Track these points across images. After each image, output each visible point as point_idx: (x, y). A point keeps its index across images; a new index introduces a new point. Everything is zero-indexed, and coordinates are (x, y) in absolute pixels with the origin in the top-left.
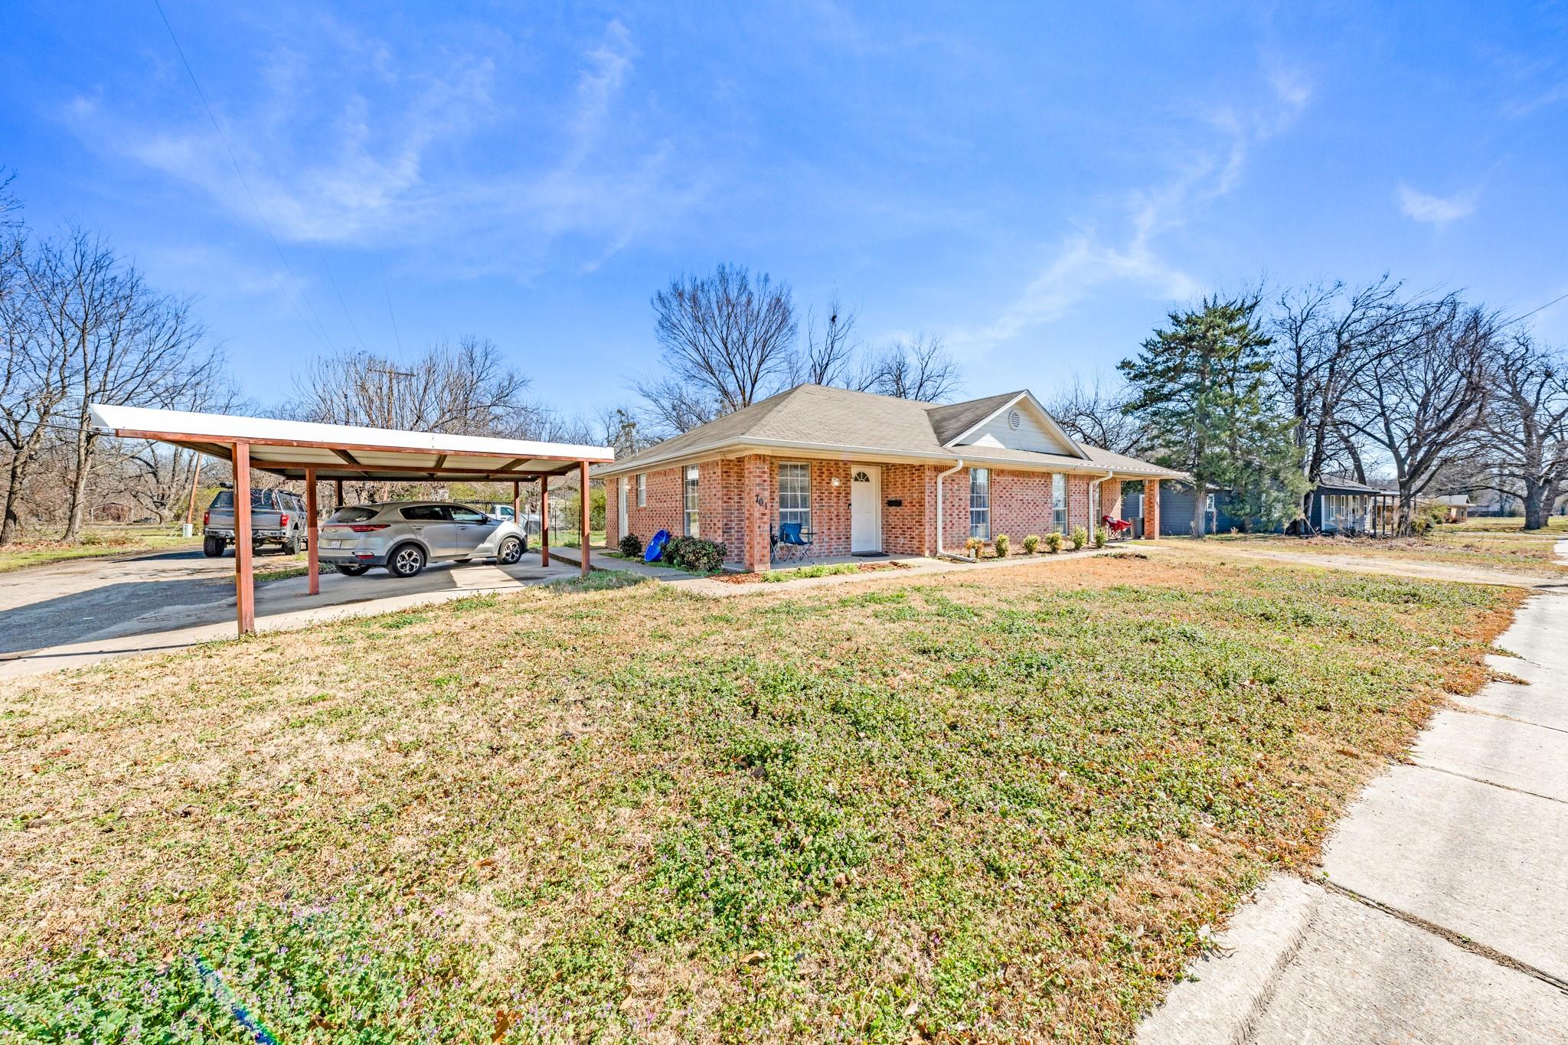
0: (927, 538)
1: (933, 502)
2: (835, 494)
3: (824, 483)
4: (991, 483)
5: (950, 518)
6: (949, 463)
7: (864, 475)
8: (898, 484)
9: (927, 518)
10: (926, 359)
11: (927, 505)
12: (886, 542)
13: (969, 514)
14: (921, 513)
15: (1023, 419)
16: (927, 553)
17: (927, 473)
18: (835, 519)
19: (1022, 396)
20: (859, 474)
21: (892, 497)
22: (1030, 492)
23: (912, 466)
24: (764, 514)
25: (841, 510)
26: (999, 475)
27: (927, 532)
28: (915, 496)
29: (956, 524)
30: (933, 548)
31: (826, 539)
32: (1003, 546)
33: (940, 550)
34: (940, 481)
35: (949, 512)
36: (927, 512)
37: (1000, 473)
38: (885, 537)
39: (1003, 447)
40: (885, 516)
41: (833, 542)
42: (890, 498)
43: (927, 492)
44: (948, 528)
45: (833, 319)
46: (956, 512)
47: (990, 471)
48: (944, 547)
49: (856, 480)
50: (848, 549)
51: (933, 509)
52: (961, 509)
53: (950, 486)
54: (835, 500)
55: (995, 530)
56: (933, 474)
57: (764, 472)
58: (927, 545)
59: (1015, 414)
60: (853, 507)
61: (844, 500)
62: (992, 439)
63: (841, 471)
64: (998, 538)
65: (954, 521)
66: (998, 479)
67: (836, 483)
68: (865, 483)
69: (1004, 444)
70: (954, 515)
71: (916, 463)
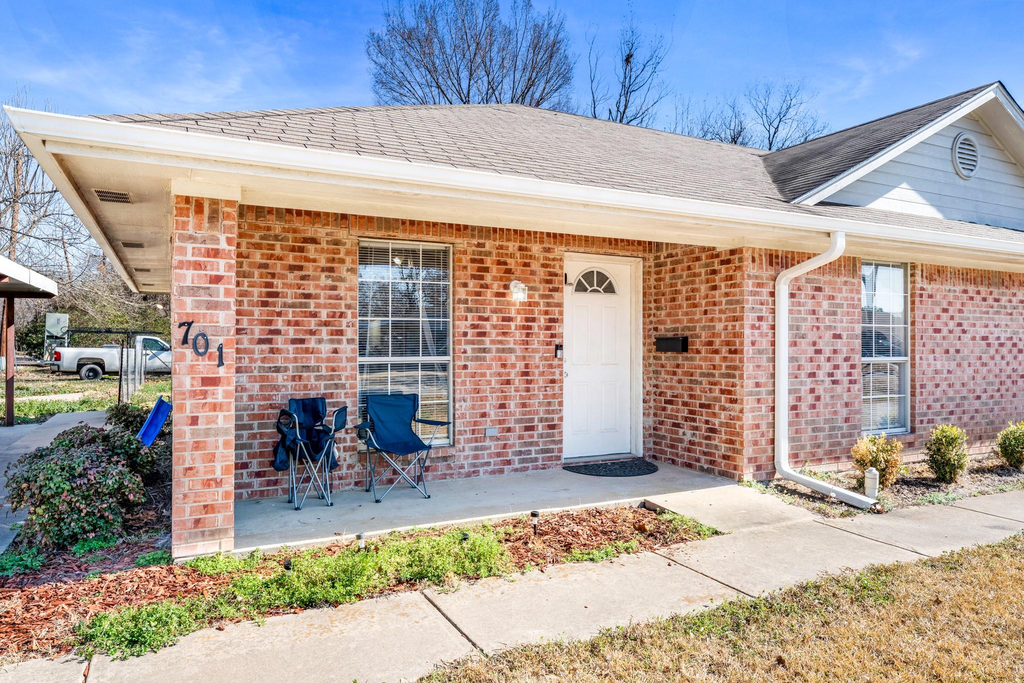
0: (748, 435)
1: (764, 344)
2: (519, 320)
3: (489, 294)
4: (912, 299)
5: (809, 383)
6: (807, 246)
7: (602, 278)
8: (681, 299)
9: (749, 384)
10: (775, 124)
11: (748, 350)
12: (653, 434)
13: (857, 373)
14: (733, 371)
15: (982, 150)
16: (748, 474)
17: (750, 269)
18: (518, 381)
19: (988, 96)
20: (588, 276)
21: (666, 328)
22: (1003, 319)
23: (711, 253)
24: (214, 381)
25: (537, 359)
26: (931, 279)
27: (748, 419)
28: (719, 326)
29: (826, 398)
30: (763, 459)
31: (494, 431)
32: (952, 455)
33: (785, 464)
34: (783, 289)
35: (808, 368)
36: (749, 368)
37: (937, 273)
38: (651, 421)
39: (939, 216)
40: (652, 372)
41: (512, 439)
42: (662, 332)
43: (749, 318)
44: (804, 407)
45: (628, 59)
46: (827, 367)
47: (909, 269)
48: (794, 457)
49: (580, 288)
50: (551, 454)
51: (764, 360)
52: (839, 359)
53: (810, 304)
54: (519, 335)
55: (921, 408)
56: (766, 272)
57: (216, 253)
58: (748, 451)
59: (967, 143)
60: (566, 353)
61: (543, 335)
62: (914, 196)
63: (535, 266)
64: (936, 433)
65: (820, 391)
66: (930, 288)
67: (518, 294)
68: (602, 298)
69: (939, 208)
70: (821, 375)
71: (722, 244)
